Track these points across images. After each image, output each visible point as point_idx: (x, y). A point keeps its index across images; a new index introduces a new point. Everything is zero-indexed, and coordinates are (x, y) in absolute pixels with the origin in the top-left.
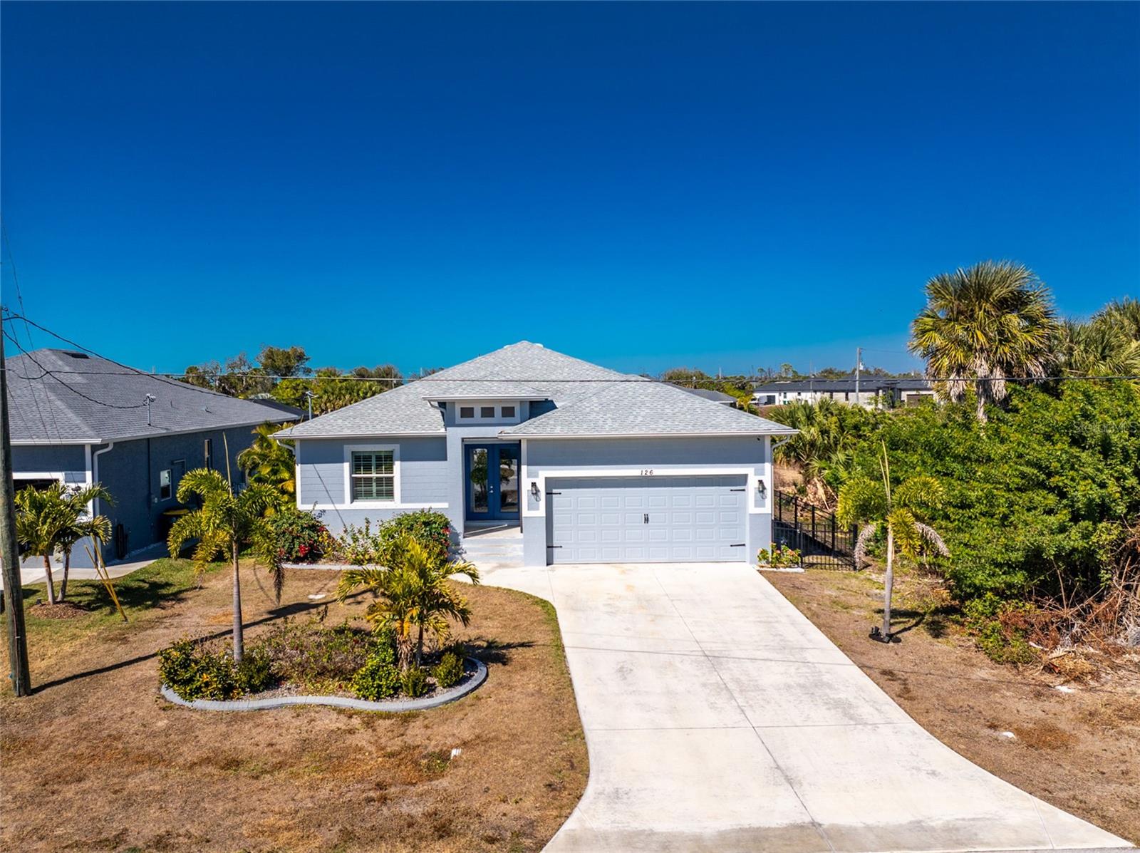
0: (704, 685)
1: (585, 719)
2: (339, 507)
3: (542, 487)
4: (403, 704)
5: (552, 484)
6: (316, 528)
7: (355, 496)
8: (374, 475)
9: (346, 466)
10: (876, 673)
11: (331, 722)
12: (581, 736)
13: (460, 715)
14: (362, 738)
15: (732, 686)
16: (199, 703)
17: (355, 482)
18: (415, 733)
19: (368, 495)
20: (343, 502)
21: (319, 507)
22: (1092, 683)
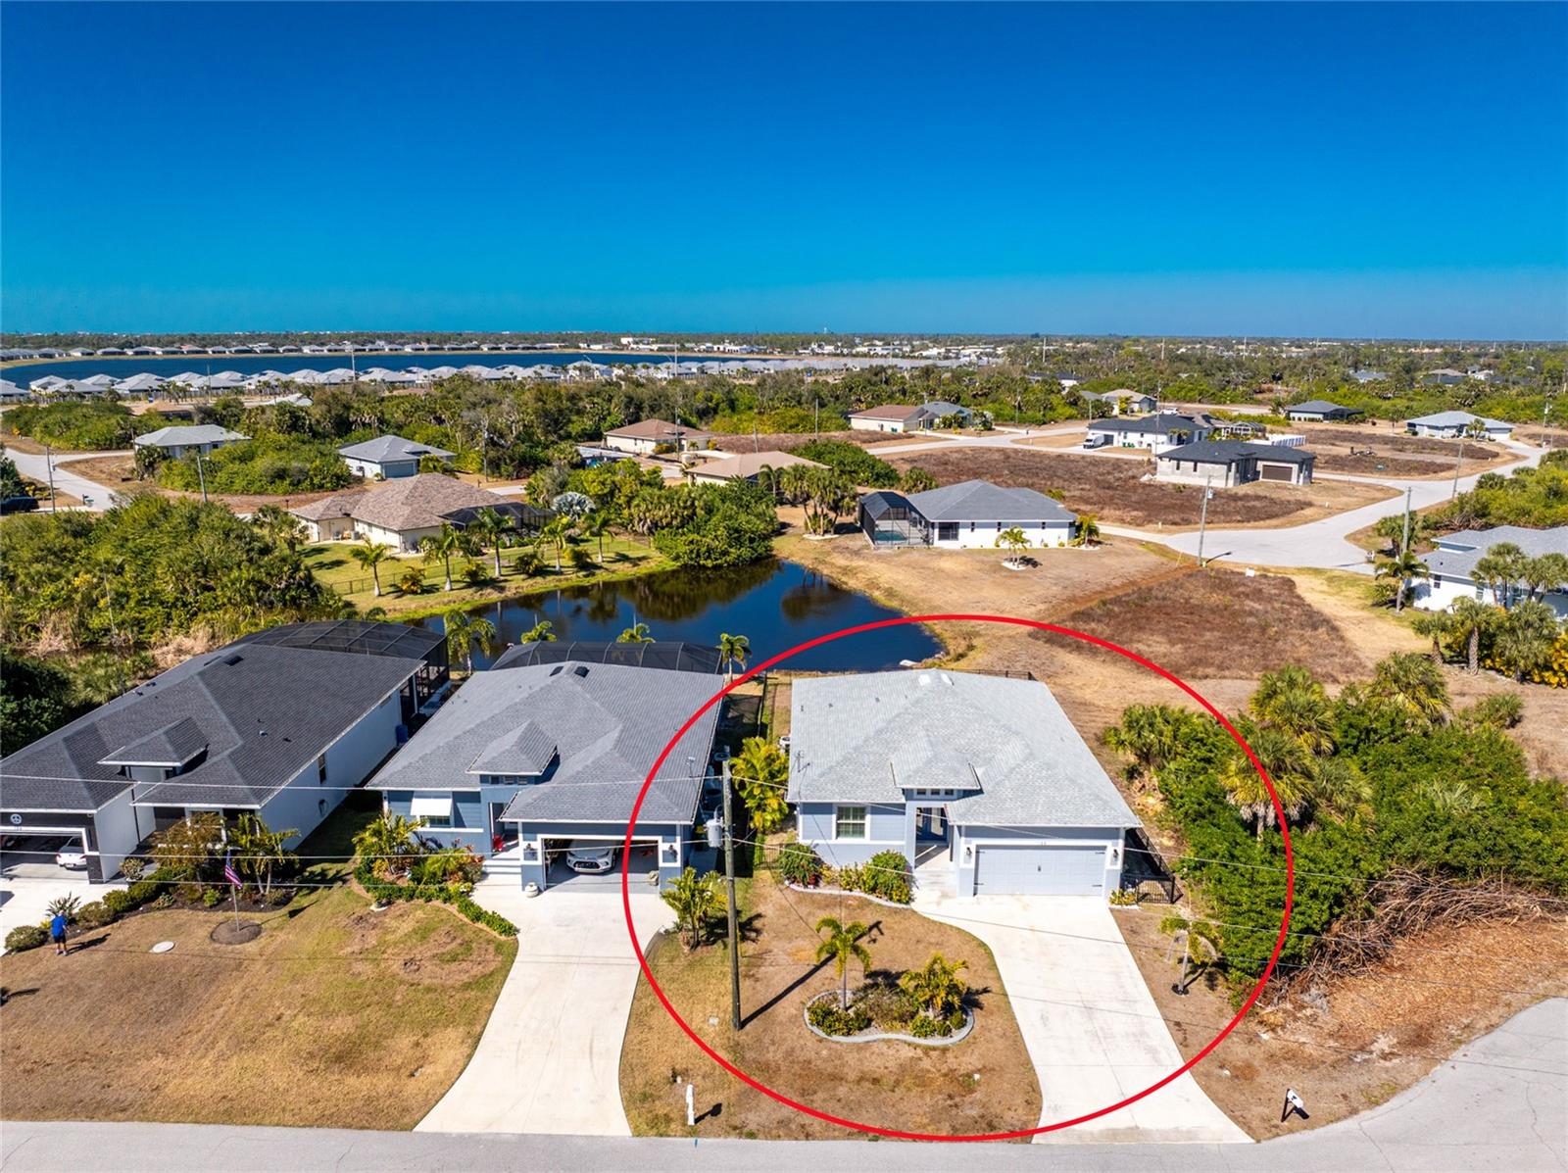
0: (1086, 1032)
1: (1032, 1057)
2: (829, 842)
3: (973, 850)
4: (937, 1041)
5: (979, 847)
6: (817, 861)
7: (838, 834)
8: (851, 821)
9: (834, 817)
10: (1172, 1024)
11: (907, 1053)
12: (1032, 1069)
13: (970, 1050)
14: (926, 1064)
15: (1100, 1034)
16: (836, 1037)
17: (838, 825)
18: (951, 1060)
19: (847, 833)
20: (831, 838)
21: (816, 842)
22: (1280, 1033)
